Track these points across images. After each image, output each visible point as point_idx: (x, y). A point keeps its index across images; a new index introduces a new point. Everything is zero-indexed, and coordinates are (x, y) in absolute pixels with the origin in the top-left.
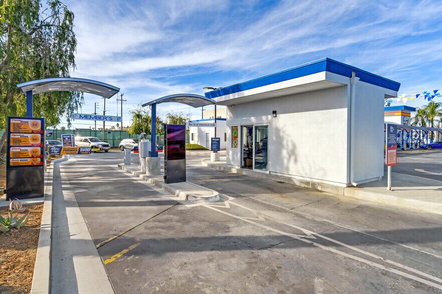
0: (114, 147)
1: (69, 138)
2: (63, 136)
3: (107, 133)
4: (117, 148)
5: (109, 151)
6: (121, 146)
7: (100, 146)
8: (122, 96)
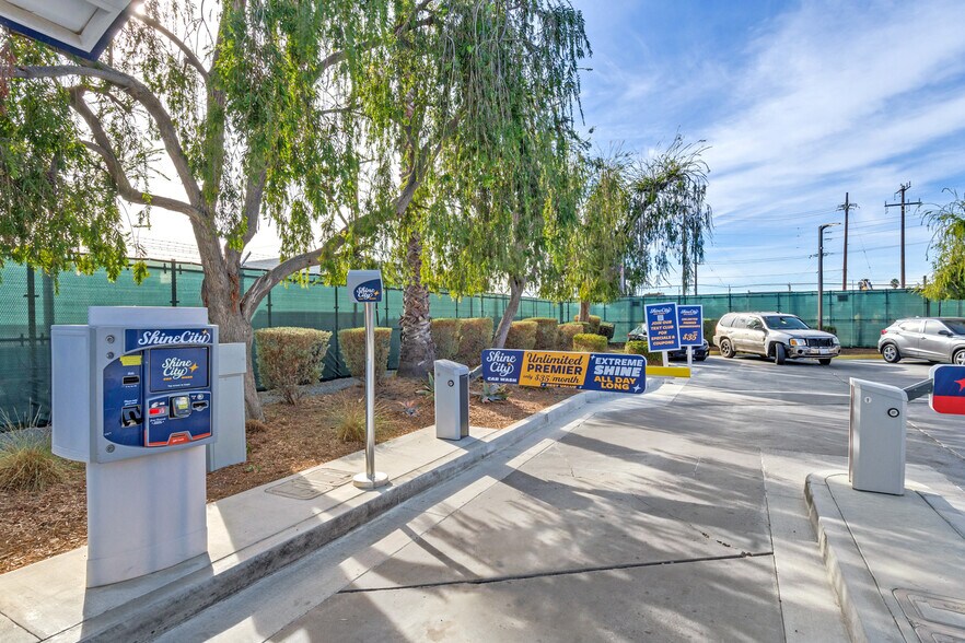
0: (860, 347)
1: (667, 317)
2: (649, 308)
3: (835, 299)
4: (871, 348)
5: (834, 361)
6: (885, 345)
7: (800, 344)
8: (903, 190)
